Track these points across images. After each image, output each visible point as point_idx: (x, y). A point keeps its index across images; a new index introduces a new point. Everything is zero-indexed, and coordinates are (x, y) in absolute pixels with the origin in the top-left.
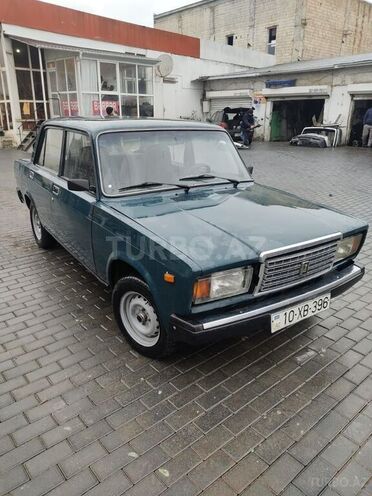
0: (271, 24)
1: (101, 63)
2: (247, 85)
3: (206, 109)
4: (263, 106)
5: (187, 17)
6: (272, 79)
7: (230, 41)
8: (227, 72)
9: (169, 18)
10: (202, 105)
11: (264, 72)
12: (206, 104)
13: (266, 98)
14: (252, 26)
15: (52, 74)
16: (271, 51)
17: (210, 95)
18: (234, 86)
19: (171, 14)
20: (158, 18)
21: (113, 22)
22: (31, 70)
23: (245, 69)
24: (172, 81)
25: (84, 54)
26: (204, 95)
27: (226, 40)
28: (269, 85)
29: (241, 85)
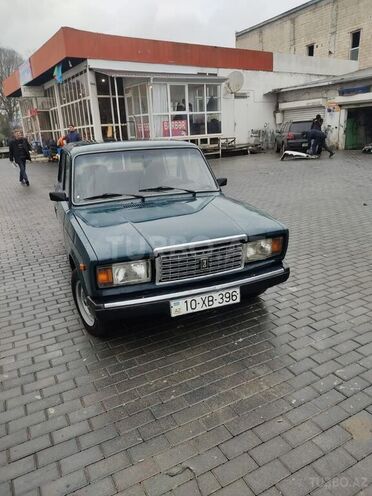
0: (354, 28)
1: (171, 86)
2: (320, 95)
3: (279, 121)
4: (336, 114)
5: (267, 32)
6: (346, 87)
7: (311, 50)
8: (302, 82)
9: (250, 34)
10: (275, 116)
11: (338, 79)
12: (278, 115)
13: (340, 106)
14: (334, 33)
15: (129, 99)
16: (354, 56)
17: (283, 106)
18: (307, 96)
19: (252, 30)
20: (239, 36)
21: (186, 46)
22: (111, 96)
23: (322, 78)
24: (243, 96)
25: (154, 79)
26: (277, 107)
27: (305, 50)
28: (342, 93)
29: (315, 95)
